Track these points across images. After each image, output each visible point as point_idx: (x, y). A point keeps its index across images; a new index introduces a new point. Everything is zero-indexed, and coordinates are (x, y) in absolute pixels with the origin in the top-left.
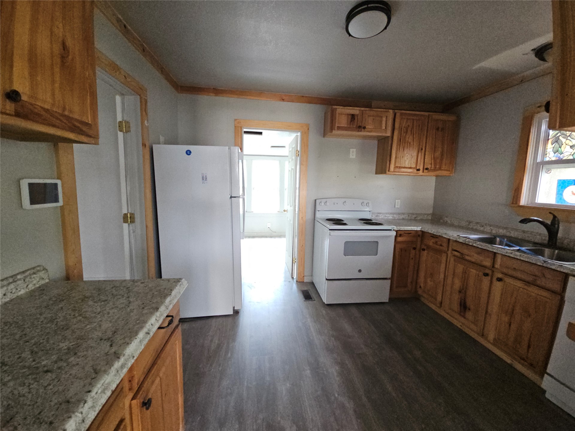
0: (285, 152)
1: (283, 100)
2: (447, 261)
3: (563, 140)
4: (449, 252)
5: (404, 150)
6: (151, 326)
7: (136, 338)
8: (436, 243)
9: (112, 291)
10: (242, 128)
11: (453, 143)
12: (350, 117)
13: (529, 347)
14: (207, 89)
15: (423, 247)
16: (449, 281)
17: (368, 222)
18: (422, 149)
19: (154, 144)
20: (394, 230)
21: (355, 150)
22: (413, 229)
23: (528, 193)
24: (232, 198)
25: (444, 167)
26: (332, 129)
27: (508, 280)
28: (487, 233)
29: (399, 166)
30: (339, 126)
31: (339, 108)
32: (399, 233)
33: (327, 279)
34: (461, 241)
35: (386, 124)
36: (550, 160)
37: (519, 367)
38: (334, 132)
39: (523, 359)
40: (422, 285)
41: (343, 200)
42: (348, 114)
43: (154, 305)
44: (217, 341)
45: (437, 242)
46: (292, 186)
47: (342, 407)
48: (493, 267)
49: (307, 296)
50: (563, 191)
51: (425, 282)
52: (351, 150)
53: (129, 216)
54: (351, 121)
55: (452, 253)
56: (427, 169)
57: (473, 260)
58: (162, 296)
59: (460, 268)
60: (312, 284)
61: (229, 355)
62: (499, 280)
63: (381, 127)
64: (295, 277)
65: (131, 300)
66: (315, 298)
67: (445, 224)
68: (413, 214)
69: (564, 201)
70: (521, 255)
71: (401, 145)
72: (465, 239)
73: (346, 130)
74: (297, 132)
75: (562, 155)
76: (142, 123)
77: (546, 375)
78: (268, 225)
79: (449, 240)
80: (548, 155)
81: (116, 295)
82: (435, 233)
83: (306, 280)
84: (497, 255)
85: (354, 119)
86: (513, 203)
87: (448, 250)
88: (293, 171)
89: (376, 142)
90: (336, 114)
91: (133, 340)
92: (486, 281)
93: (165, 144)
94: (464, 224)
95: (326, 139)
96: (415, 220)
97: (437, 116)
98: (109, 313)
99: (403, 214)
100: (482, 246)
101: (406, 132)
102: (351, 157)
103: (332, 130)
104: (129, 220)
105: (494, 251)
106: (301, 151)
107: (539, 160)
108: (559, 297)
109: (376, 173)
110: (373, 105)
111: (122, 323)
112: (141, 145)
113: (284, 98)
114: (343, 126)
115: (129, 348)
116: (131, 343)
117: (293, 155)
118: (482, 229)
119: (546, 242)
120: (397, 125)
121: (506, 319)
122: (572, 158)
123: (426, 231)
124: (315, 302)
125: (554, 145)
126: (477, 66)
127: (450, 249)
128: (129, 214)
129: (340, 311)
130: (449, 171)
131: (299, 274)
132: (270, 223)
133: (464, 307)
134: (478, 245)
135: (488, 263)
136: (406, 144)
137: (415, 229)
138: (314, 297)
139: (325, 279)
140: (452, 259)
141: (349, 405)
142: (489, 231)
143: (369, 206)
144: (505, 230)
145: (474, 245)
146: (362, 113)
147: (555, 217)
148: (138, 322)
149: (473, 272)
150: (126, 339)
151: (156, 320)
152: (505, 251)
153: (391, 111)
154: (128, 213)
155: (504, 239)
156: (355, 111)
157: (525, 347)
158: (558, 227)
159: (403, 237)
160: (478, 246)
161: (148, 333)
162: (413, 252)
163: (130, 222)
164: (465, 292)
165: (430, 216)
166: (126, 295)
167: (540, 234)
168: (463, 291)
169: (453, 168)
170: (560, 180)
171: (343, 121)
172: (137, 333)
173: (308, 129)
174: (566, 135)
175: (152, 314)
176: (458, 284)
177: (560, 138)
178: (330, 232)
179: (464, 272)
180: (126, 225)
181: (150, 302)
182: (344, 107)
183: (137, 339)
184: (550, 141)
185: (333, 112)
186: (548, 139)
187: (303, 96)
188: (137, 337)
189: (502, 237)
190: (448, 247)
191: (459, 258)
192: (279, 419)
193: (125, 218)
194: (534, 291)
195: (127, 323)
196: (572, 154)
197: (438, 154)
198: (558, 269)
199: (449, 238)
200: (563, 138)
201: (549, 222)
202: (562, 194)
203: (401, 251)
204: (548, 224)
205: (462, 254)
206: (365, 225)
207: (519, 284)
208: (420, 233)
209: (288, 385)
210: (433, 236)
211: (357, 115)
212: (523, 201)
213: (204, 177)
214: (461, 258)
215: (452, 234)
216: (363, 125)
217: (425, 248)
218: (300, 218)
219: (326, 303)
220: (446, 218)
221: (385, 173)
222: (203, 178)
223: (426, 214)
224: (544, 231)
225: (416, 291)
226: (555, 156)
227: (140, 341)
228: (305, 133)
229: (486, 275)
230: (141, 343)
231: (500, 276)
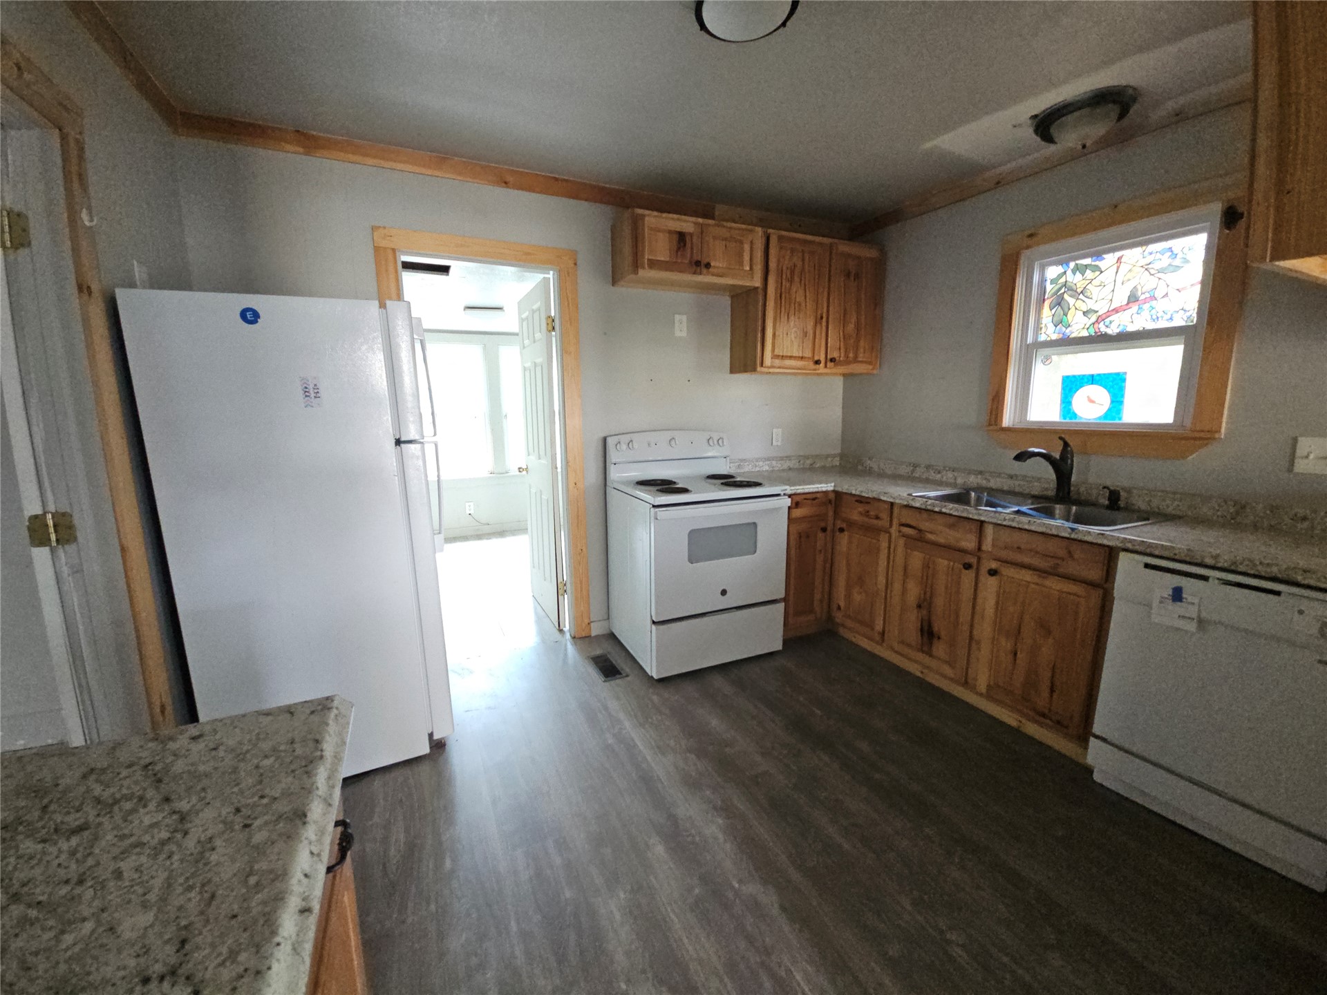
0: (508, 321)
1: (506, 183)
2: (889, 548)
3: (1071, 301)
4: (894, 530)
5: (788, 318)
6: (305, 881)
7: (278, 944)
8: (867, 514)
9: (88, 791)
10: (398, 254)
11: (876, 305)
12: (675, 237)
13: (1052, 691)
14: (273, 129)
15: (839, 524)
16: (897, 586)
17: (727, 481)
18: (822, 318)
19: (123, 286)
20: (784, 494)
21: (684, 318)
22: (820, 490)
23: (1013, 403)
24: (402, 445)
25: (861, 357)
26: (636, 265)
27: (1009, 572)
28: (947, 485)
29: (781, 354)
30: (653, 258)
31: (648, 215)
32: (797, 499)
33: (654, 622)
34: (917, 505)
35: (751, 259)
36: (1049, 339)
37: (1032, 729)
38: (641, 272)
39: (1041, 716)
40: (842, 604)
41: (668, 435)
42: (670, 232)
43: (283, 807)
44: (402, 837)
45: (868, 512)
46: (540, 407)
47: (755, 906)
48: (979, 549)
49: (608, 669)
50: (1072, 397)
51: (848, 596)
52: (677, 317)
53: (50, 523)
54: (679, 249)
55: (900, 532)
56: (832, 360)
57: (942, 540)
58: (293, 767)
59: (917, 559)
60: (612, 637)
61: (448, 864)
62: (993, 573)
63: (741, 263)
64: (567, 628)
65: (184, 805)
66: (628, 670)
67: (868, 473)
68: (807, 457)
69: (1075, 415)
70: (1030, 521)
71: (783, 309)
72: (925, 500)
73: (667, 270)
74: (546, 271)
75: (1069, 329)
76: (73, 221)
77: (1092, 739)
78: (467, 508)
79: (892, 504)
80: (1043, 330)
81: (116, 802)
82: (864, 494)
83: (596, 630)
84: (986, 525)
85: (685, 245)
86: (990, 425)
87: (891, 525)
88: (538, 369)
89: (726, 301)
90: (643, 230)
91: (272, 954)
92: (968, 577)
93: (153, 286)
94: (904, 470)
95: (622, 290)
96: (811, 469)
97: (844, 247)
98: (118, 874)
99: (789, 458)
100: (957, 510)
101: (791, 281)
102: (678, 334)
103: (637, 267)
104: (53, 537)
105: (982, 519)
106: (561, 318)
107: (1030, 340)
108: (1101, 592)
109: (732, 372)
110: (717, 213)
111: (190, 900)
112: (72, 289)
113: (510, 179)
114: (662, 259)
115: (269, 986)
116: (269, 968)
117: (537, 328)
118: (938, 477)
119: (1051, 493)
120: (773, 264)
121: (1006, 644)
122: (1088, 335)
123: (844, 491)
124: (629, 679)
125: (1053, 311)
126: (928, 145)
127: (895, 522)
128: (49, 516)
129: (690, 688)
130: (870, 363)
131: (577, 618)
132: (472, 504)
133: (928, 634)
134: (951, 509)
135: (969, 543)
136: (793, 305)
137: (824, 489)
138: (624, 667)
139: (649, 622)
140: (902, 542)
141: (769, 899)
142: (953, 481)
143: (723, 445)
144: (979, 476)
145: (944, 510)
146: (702, 229)
147: (1066, 445)
148: (252, 880)
149: (942, 563)
150: (242, 957)
151: (312, 853)
152: (1002, 517)
153: (759, 230)
154: (45, 514)
155: (982, 493)
156: (687, 224)
157: (1045, 693)
158: (1072, 461)
159: (801, 507)
160: (951, 512)
161: (305, 911)
162: (820, 535)
163: (58, 541)
164: (930, 604)
165: (838, 459)
166: (150, 793)
167: (1039, 480)
168: (925, 604)
169: (876, 357)
170: (1068, 377)
171: (660, 248)
172: (269, 924)
173: (575, 264)
174: (1076, 291)
175: (290, 837)
176: (914, 591)
177: (1066, 296)
178: (656, 513)
179: (926, 566)
180: (41, 555)
181: (262, 797)
182: (660, 214)
183: (283, 945)
184: (1047, 304)
185: (636, 223)
186: (1044, 300)
187: (556, 179)
188: (277, 939)
189: (979, 489)
190: (891, 521)
191: (915, 539)
192: (624, 986)
193: (37, 532)
194: (1055, 585)
195: (213, 896)
196: (1087, 326)
197: (851, 327)
198: (1100, 541)
199: (892, 500)
200: (1071, 296)
201: (1057, 455)
202: (1070, 403)
203: (800, 537)
204: (1055, 458)
205: (920, 531)
206: (726, 488)
207: (1027, 576)
208: (832, 496)
209: (622, 896)
210: (861, 500)
211: (691, 235)
212: (1007, 420)
213: (311, 387)
214: (918, 539)
215: (899, 493)
216: (705, 261)
217: (844, 526)
218: (571, 485)
219: (656, 677)
220: (869, 462)
221: (754, 370)
222: (306, 391)
223: (828, 456)
224: (1049, 473)
225: (830, 618)
226: (1057, 331)
227: (294, 949)
228: (568, 273)
229: (968, 566)
230: (298, 954)
231: (994, 565)
